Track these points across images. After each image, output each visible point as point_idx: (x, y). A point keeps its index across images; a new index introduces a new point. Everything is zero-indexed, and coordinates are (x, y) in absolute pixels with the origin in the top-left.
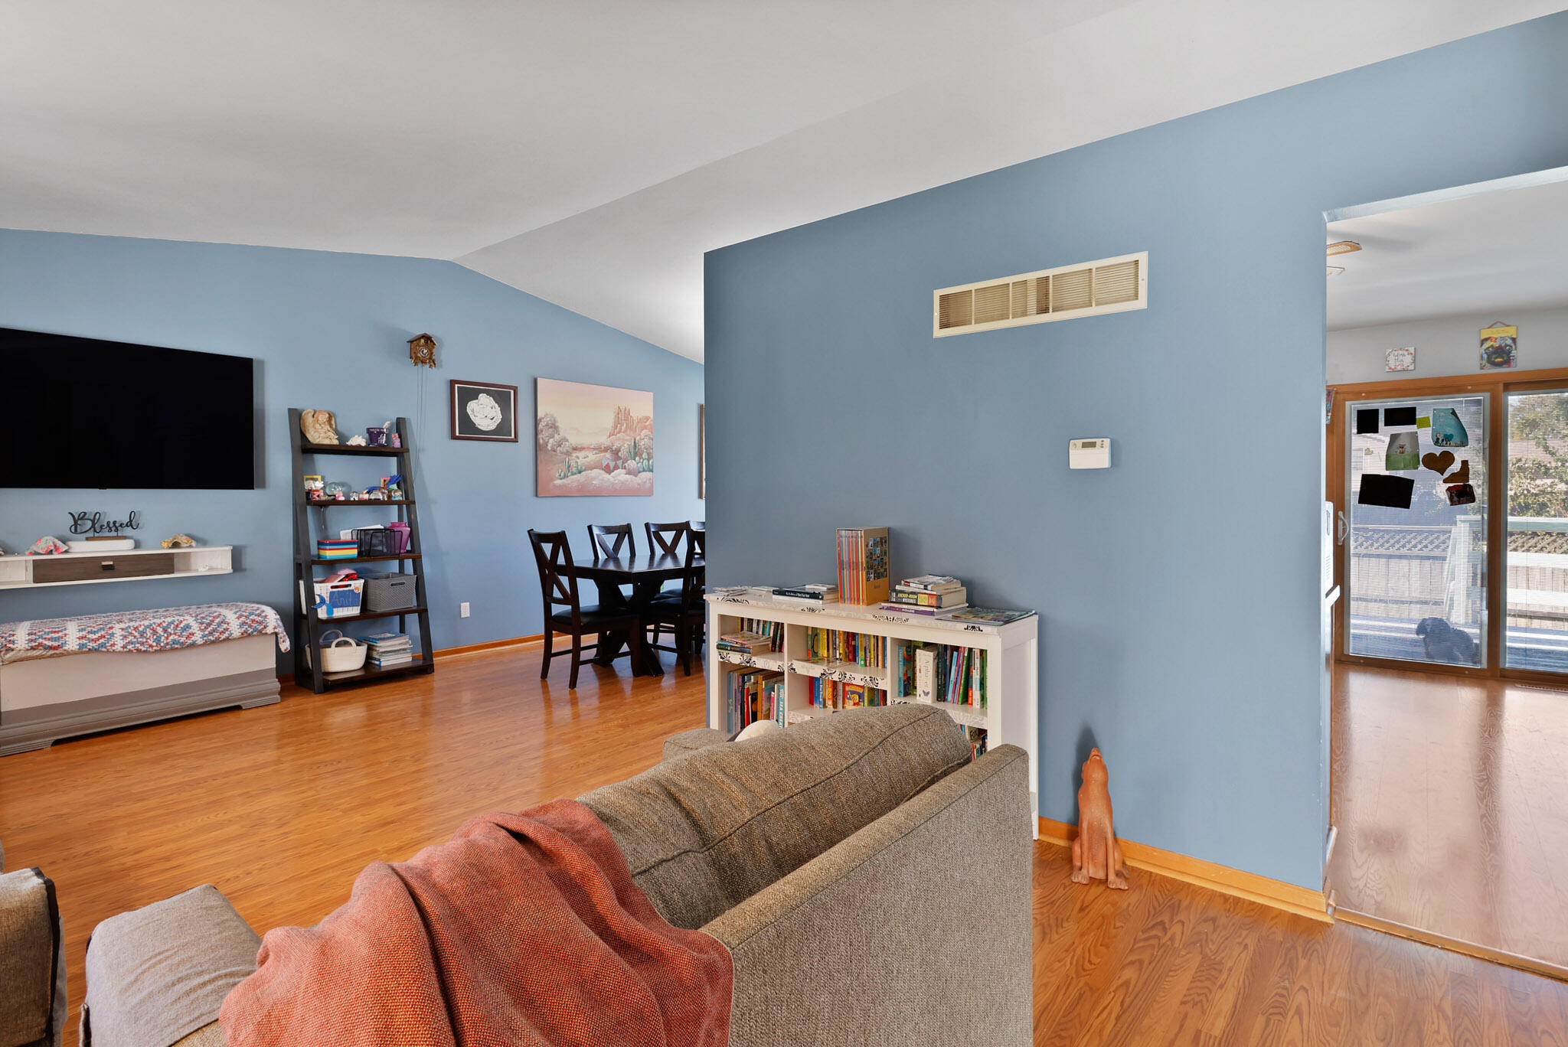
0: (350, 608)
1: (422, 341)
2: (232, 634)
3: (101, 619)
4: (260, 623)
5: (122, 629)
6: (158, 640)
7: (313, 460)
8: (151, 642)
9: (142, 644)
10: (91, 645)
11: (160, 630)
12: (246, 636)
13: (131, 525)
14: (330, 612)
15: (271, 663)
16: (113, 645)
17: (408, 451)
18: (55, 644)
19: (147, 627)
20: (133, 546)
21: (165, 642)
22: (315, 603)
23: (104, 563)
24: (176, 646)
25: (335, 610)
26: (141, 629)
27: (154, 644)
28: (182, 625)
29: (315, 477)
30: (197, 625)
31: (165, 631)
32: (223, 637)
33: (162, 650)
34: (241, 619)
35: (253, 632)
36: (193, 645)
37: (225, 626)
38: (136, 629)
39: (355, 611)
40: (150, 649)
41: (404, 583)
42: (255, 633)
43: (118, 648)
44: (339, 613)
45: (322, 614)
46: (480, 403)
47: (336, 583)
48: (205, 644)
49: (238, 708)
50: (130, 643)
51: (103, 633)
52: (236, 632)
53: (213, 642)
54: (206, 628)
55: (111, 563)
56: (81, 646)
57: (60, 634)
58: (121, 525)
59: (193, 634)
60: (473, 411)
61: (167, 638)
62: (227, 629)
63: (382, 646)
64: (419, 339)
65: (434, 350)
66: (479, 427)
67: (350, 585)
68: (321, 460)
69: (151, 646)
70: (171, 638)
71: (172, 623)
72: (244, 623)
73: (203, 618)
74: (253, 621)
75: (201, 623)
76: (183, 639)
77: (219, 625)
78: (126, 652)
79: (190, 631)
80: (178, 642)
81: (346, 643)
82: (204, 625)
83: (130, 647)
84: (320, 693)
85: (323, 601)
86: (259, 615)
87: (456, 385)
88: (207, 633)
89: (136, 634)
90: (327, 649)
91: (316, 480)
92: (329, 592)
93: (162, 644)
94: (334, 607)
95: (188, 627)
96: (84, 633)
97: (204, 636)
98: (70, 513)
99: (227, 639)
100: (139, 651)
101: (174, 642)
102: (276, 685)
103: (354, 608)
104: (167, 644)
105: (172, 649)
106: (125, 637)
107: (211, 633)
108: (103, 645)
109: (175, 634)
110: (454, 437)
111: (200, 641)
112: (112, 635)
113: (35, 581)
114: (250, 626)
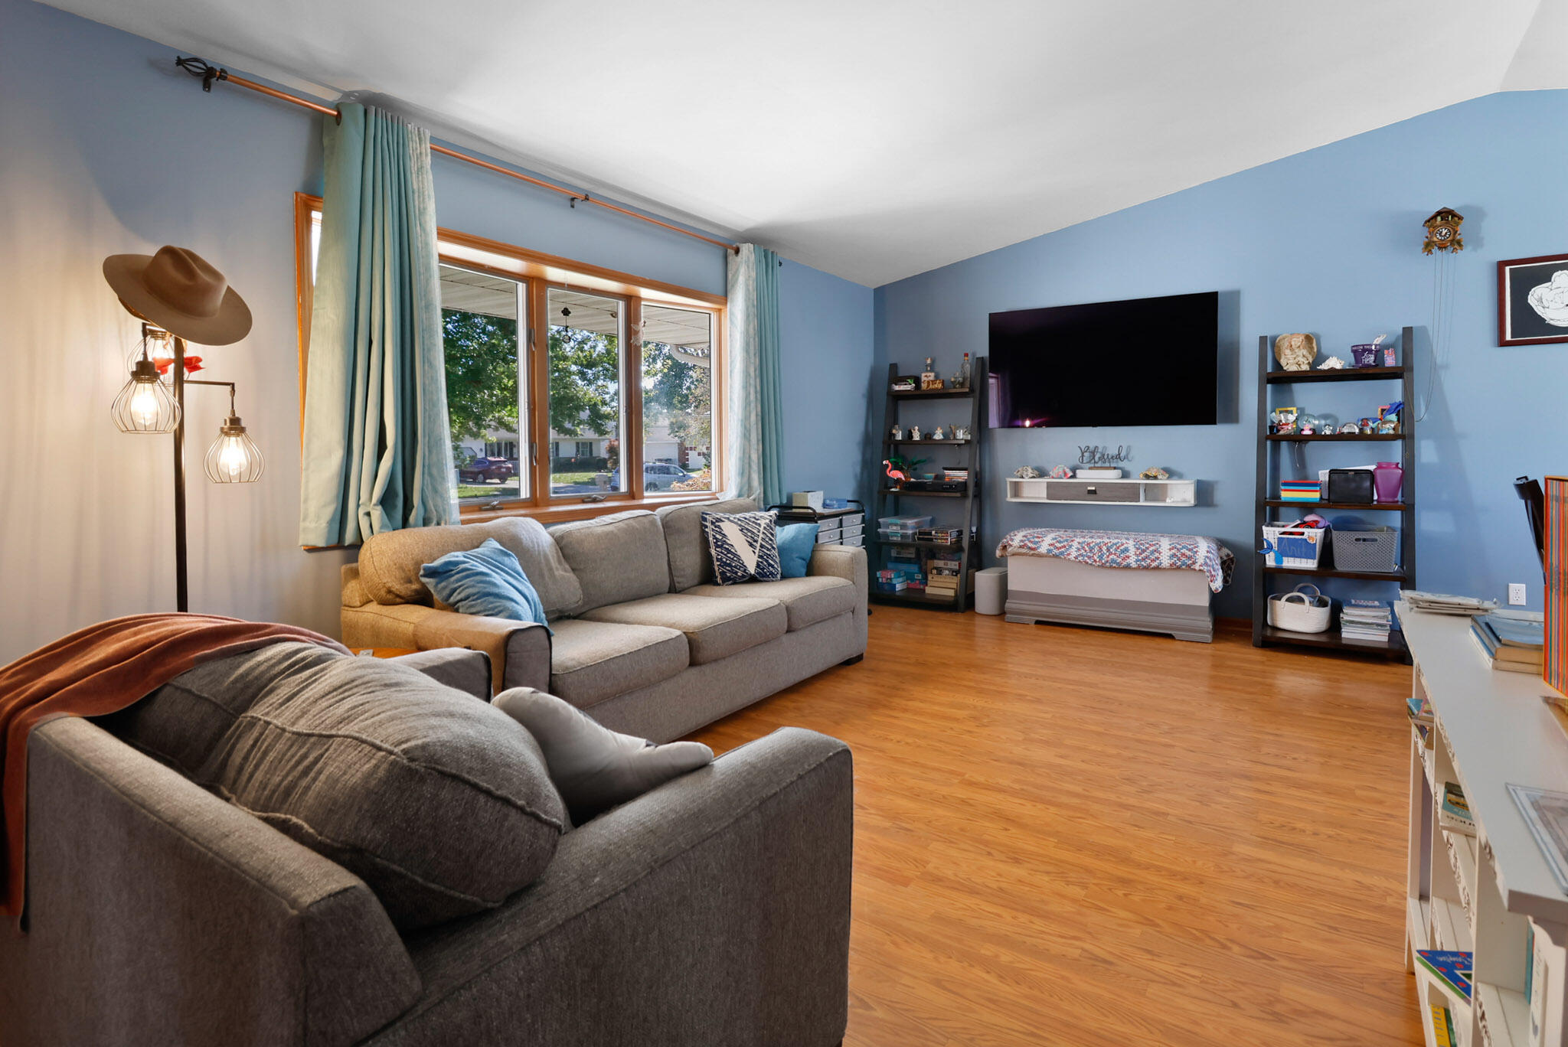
0: (1304, 560)
1: (1439, 218)
2: (1161, 563)
3: (1070, 533)
4: (1189, 558)
5: (1079, 543)
6: (1101, 557)
7: (1291, 391)
8: (1096, 558)
9: (1089, 557)
10: (1056, 551)
11: (1104, 548)
12: (1175, 568)
13: (1127, 458)
14: (1278, 560)
15: (1205, 601)
16: (1069, 554)
17: (1411, 369)
18: (1033, 546)
19: (1097, 544)
20: (1120, 476)
21: (1106, 559)
22: (1262, 547)
23: (1089, 488)
24: (1114, 565)
25: (1285, 559)
26: (1092, 545)
27: (1098, 560)
28: (1122, 548)
29: (1289, 409)
30: (1134, 550)
31: (1108, 550)
32: (1154, 565)
33: (1103, 566)
34: (1173, 551)
35: (1183, 566)
36: (1128, 567)
37: (1157, 555)
38: (1088, 544)
39: (1311, 564)
40: (1094, 563)
41: (1376, 540)
42: (1183, 567)
43: (1072, 557)
44: (1289, 563)
45: (1270, 561)
46: (1554, 286)
47: (1288, 529)
48: (1138, 568)
49: (1170, 637)
50: (1081, 555)
51: (1065, 543)
52: (1166, 562)
53: (1147, 568)
54: (1140, 554)
55: (1094, 488)
56: (1049, 551)
57: (1040, 540)
58: (1112, 457)
59: (1128, 557)
60: (1540, 300)
61: (1108, 557)
62: (1158, 558)
63: (1348, 614)
64: (1434, 217)
65: (1460, 229)
66: (1552, 322)
67: (1303, 534)
68: (1298, 388)
69: (1095, 561)
70: (1111, 557)
71: (1116, 544)
72: (1174, 555)
73: (1141, 544)
74: (1183, 554)
75: (1138, 549)
76: (1119, 560)
77: (1152, 552)
78: (1077, 562)
79: (1128, 554)
80: (1115, 562)
81: (1301, 600)
82: (1140, 551)
83: (1080, 558)
84: (1256, 646)
85: (1270, 547)
86: (1189, 550)
87: (1507, 269)
88: (1140, 558)
89: (1087, 549)
90: (1278, 602)
91: (1291, 412)
92: (1276, 537)
93: (1103, 561)
94: (1282, 556)
95: (1127, 550)
96: (1054, 541)
97: (1137, 561)
98: (1079, 447)
99: (1157, 568)
100: (1087, 563)
101: (1113, 561)
102: (1207, 623)
103: (1309, 560)
104: (1107, 561)
105: (1111, 567)
106: (1079, 549)
107: (1143, 559)
108: (1062, 553)
109: (1115, 554)
110: (1503, 343)
111: (1134, 565)
112: (1071, 546)
113: (1048, 498)
114: (1179, 559)
